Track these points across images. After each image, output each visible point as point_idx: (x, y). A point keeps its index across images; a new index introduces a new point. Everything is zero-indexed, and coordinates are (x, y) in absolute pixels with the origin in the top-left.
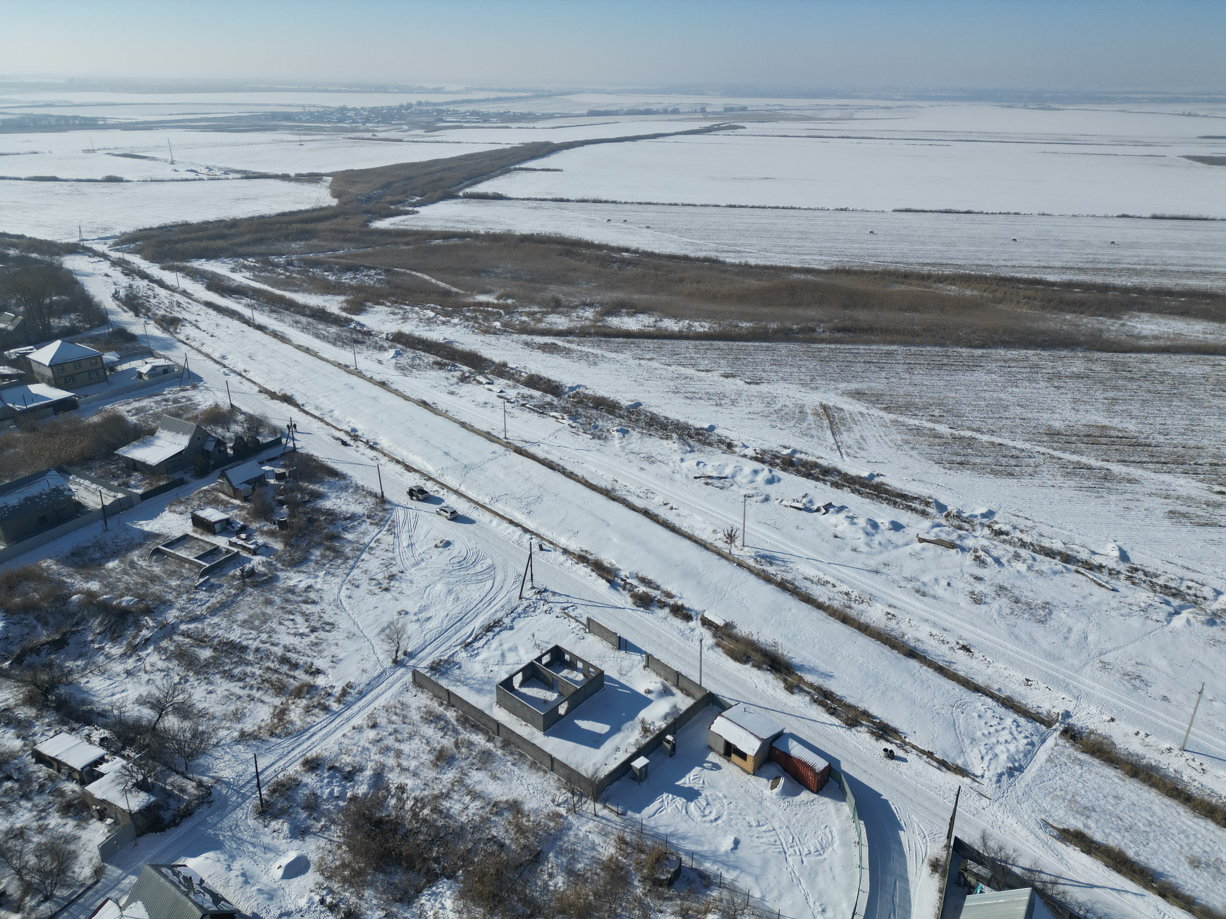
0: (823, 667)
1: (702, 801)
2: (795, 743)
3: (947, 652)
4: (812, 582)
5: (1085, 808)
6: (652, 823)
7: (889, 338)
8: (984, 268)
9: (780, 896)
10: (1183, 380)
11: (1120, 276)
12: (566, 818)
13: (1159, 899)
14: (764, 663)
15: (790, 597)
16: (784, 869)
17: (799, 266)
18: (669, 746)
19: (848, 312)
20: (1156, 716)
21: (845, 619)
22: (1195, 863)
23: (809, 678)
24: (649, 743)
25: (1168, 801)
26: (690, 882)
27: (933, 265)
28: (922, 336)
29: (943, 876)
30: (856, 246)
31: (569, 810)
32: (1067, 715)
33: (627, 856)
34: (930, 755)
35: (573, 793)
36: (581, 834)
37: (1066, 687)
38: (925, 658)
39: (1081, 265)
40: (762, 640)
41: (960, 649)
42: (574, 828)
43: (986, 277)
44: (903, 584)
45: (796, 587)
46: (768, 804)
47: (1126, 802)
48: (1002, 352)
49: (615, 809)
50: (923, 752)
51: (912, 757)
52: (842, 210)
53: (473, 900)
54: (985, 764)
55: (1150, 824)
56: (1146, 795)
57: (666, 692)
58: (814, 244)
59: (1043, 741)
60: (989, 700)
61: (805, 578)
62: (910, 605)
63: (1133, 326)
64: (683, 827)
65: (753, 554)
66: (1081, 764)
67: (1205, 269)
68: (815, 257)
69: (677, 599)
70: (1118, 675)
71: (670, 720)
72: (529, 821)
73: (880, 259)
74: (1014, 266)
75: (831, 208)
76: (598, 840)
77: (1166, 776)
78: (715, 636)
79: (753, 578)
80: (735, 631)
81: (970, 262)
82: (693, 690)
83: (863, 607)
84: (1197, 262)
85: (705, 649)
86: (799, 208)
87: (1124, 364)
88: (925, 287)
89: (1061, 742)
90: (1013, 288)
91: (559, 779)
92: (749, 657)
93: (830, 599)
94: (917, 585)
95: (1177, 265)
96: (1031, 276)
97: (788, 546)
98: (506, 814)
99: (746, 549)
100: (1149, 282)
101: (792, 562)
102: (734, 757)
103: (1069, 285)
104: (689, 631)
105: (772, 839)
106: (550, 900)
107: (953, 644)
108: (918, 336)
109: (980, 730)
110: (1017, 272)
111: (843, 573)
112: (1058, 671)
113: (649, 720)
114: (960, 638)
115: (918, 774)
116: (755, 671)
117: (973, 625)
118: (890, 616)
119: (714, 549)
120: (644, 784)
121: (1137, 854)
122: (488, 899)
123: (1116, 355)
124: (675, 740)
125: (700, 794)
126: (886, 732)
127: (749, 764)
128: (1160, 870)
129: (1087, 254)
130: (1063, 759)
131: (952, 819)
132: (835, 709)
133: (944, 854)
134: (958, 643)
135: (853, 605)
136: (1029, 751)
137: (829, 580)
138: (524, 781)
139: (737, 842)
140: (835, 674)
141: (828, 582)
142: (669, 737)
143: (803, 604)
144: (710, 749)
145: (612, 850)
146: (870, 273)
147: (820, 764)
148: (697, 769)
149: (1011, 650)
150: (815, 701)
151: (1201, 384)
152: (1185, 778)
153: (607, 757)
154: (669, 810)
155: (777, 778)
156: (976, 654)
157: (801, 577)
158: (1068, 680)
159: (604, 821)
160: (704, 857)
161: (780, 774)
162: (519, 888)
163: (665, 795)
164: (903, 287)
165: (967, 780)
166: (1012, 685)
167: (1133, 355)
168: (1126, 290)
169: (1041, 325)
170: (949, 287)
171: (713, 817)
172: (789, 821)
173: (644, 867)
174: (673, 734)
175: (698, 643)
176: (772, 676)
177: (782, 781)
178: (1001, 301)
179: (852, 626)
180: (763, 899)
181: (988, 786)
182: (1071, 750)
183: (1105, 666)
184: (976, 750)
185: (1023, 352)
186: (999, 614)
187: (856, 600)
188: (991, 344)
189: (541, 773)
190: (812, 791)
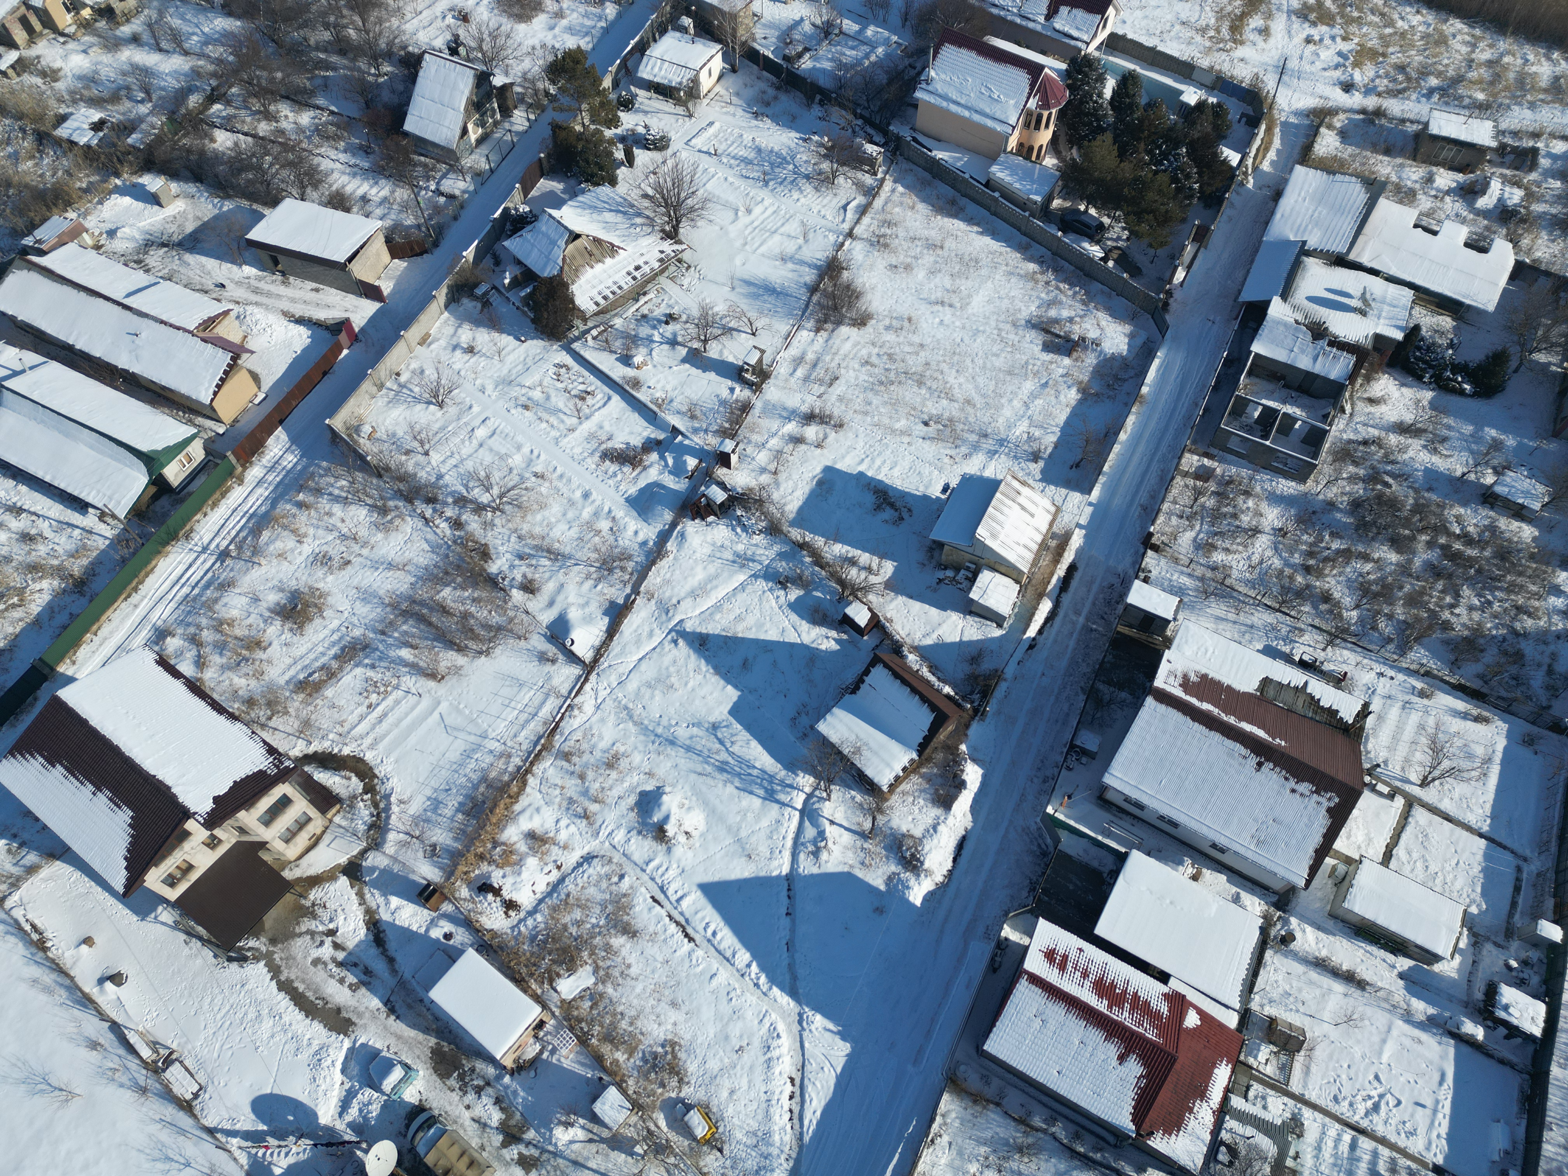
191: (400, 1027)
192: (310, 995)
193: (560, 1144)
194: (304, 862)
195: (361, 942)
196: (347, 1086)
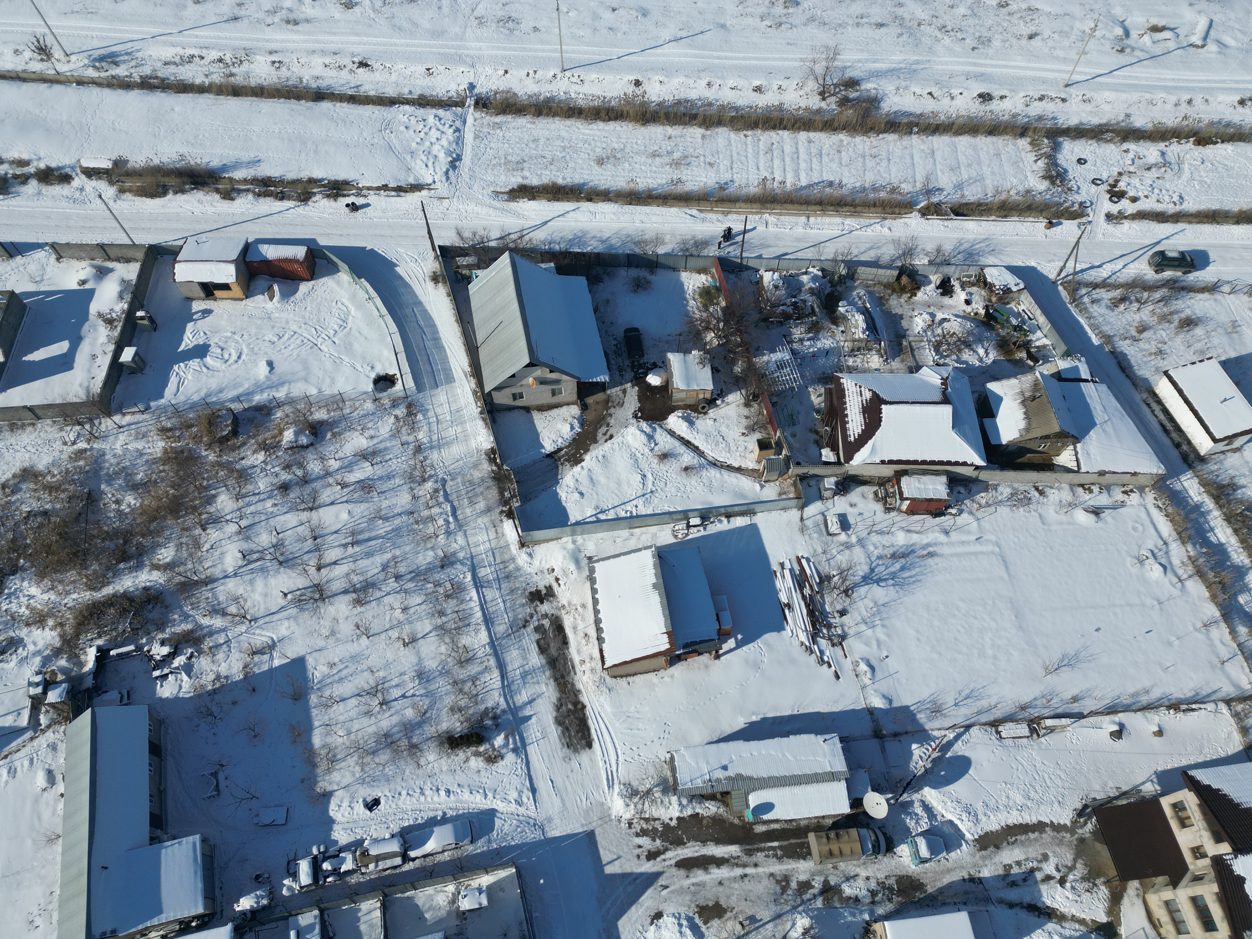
0: (245, 156)
1: (215, 350)
2: (266, 247)
3: (349, 77)
4: (175, 63)
5: (518, 163)
6: (181, 398)
9: (333, 381)
12: (92, 449)
13: (588, 204)
14: (184, 183)
15: (163, 95)
16: (323, 358)
18: (145, 322)
20: (535, 50)
21: (236, 91)
22: (600, 162)
23: (239, 175)
24: (122, 332)
25: (568, 122)
26: (251, 421)
29: (445, 283)
31: (88, 441)
32: (472, 86)
33: (179, 439)
34: (385, 187)
35: (79, 424)
36: (119, 452)
37: (460, 60)
38: (333, 94)
40: (165, 160)
41: (358, 67)
42: (107, 452)
44: (269, 20)
45: (163, 80)
46: (277, 315)
47: (542, 140)
49: (136, 409)
50: (378, 188)
51: (372, 198)
53: (56, 571)
54: (431, 170)
55: (564, 148)
56: (553, 126)
57: (102, 273)
59: (464, 122)
60: (407, 107)
61: (166, 64)
62: (289, 41)
64: (213, 383)
65: (86, 61)
66: (499, 126)
69: (35, 163)
70: (494, 25)
71: (128, 297)
72: (54, 476)
76: (140, 445)
77: (560, 101)
78: (111, 183)
79: (106, 93)
80: (129, 165)
82: (130, 253)
83: (245, 67)
85: (111, 204)
89: (478, 115)
91: (54, 422)
92: (164, 186)
93: (206, 76)
94: (284, 14)
97: (120, 31)
98: (24, 486)
99: (73, 58)
101: (138, 51)
102: (218, 293)
104: (78, 193)
105: (299, 342)
106: (134, 519)
107: (350, 66)
109: (413, 140)
111: (202, 37)
112: (447, 47)
113: (105, 310)
114: (353, 55)
115: (385, 211)
116: (180, 197)
117: (357, 34)
118: (277, 65)
119: (33, 76)
120: (147, 371)
121: (564, 179)
122: (71, 560)
124: (147, 312)
125: (209, 346)
126: (339, 189)
127: (237, 291)
128: (582, 181)
130: (486, 130)
131: (429, 232)
132: (282, 192)
133: (437, 265)
134: (354, 63)
135: (234, 70)
136: (458, 138)
137: (192, 53)
138: (16, 447)
139: (270, 364)
140: (261, 156)
141: (193, 56)
142: (140, 314)
143: (183, 96)
144: (190, 299)
145: (161, 444)
147: (300, 252)
148: (190, 326)
149: (402, 45)
150: (259, 195)
152: (573, 96)
153: (89, 371)
154: (190, 377)
155: (270, 288)
156: (376, 66)
157: (159, 64)
158: (460, 52)
159: (133, 427)
160: (249, 394)
161: (270, 283)
162: (95, 532)
163: (176, 367)
165: (424, 193)
166: (419, 82)
171: (234, 357)
172: (303, 317)
173: (201, 437)
174: (141, 308)
175: (99, 201)
176: (202, 193)
177: (276, 287)
179: (246, 95)
180: (320, 391)
181: (442, 188)
182: (488, 118)
183: (481, 21)
184: (419, 162)
186: (375, 10)
187: (234, 64)
189: (30, 429)
190: (308, 280)
191: (956, 876)
192: (1023, 837)
193: (799, 916)
194: (1139, 903)
195: (1041, 896)
196: (939, 818)
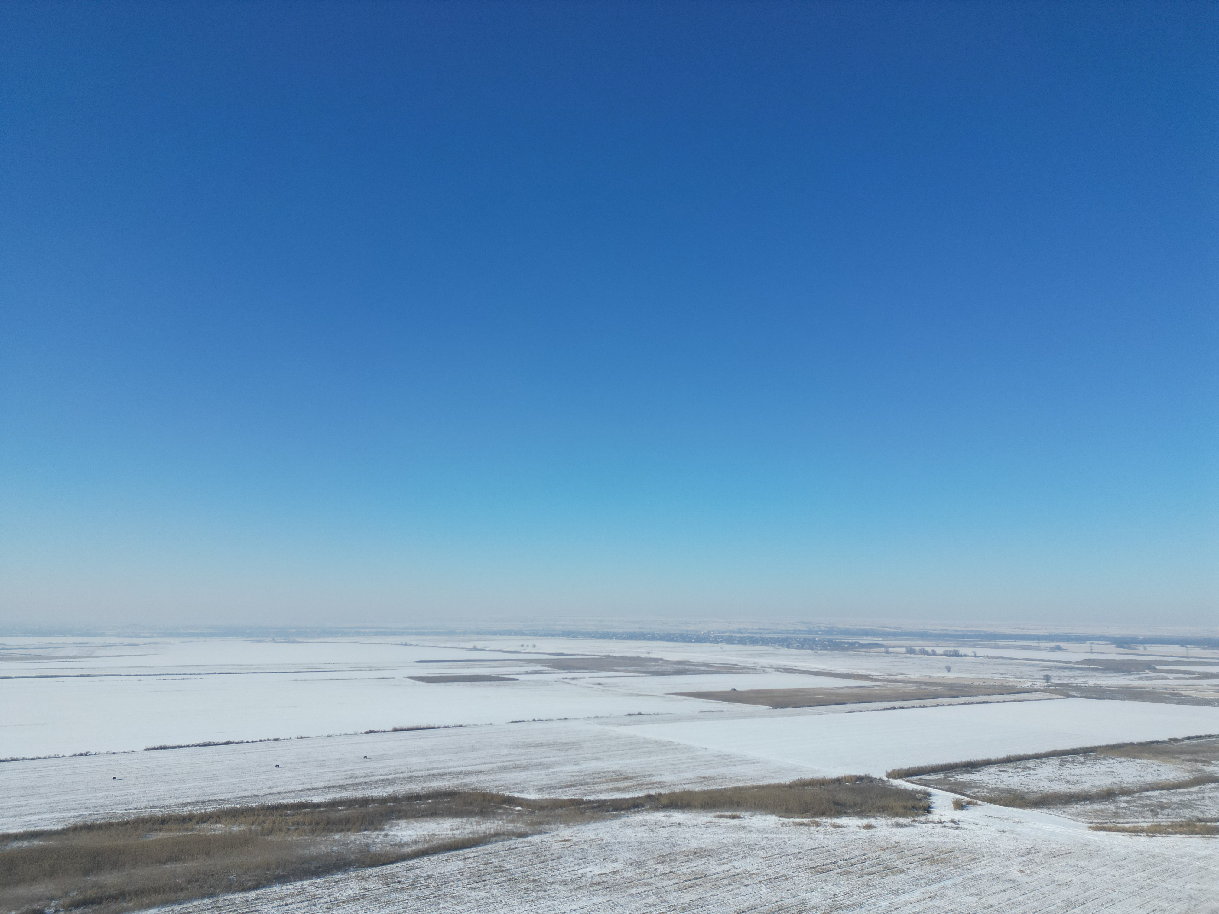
7: (146, 901)
8: (249, 799)
10: (444, 880)
11: (376, 788)
17: (21, 830)
19: (92, 879)
27: (194, 804)
28: (187, 889)
30: (101, 794)
39: (341, 783)
43: (252, 809)
48: (277, 889)
52: (81, 755)
58: (43, 801)
63: (394, 835)
67: (441, 771)
68: (44, 816)
73: (131, 806)
74: (279, 793)
75: (67, 755)
81: (235, 795)
84: (434, 765)
86: (23, 759)
87: (394, 875)
88: (187, 830)
90: (281, 816)
95: (420, 771)
96: (297, 801)
100: (401, 789)
103: (333, 804)
108: (182, 890)
110: (283, 798)
123: (384, 867)
129: (345, 771)
146: (119, 824)
151: (458, 880)
164: (161, 835)
167: (399, 864)
168: (383, 801)
169: (313, 851)
170: (213, 826)
178: (270, 832)
185: (299, 884)
188: (265, 883)
